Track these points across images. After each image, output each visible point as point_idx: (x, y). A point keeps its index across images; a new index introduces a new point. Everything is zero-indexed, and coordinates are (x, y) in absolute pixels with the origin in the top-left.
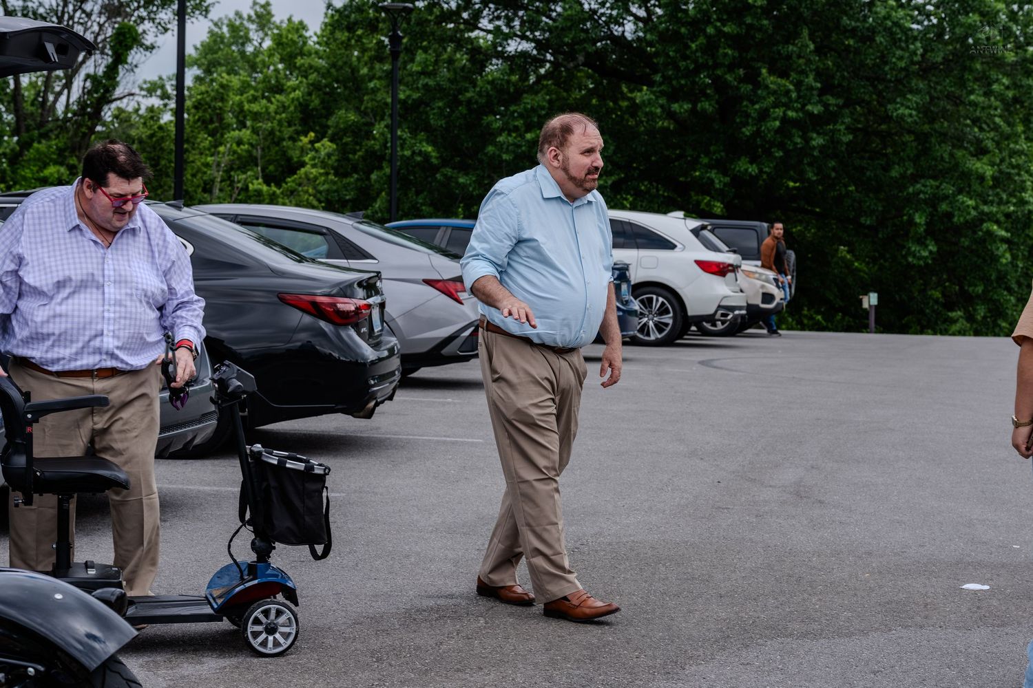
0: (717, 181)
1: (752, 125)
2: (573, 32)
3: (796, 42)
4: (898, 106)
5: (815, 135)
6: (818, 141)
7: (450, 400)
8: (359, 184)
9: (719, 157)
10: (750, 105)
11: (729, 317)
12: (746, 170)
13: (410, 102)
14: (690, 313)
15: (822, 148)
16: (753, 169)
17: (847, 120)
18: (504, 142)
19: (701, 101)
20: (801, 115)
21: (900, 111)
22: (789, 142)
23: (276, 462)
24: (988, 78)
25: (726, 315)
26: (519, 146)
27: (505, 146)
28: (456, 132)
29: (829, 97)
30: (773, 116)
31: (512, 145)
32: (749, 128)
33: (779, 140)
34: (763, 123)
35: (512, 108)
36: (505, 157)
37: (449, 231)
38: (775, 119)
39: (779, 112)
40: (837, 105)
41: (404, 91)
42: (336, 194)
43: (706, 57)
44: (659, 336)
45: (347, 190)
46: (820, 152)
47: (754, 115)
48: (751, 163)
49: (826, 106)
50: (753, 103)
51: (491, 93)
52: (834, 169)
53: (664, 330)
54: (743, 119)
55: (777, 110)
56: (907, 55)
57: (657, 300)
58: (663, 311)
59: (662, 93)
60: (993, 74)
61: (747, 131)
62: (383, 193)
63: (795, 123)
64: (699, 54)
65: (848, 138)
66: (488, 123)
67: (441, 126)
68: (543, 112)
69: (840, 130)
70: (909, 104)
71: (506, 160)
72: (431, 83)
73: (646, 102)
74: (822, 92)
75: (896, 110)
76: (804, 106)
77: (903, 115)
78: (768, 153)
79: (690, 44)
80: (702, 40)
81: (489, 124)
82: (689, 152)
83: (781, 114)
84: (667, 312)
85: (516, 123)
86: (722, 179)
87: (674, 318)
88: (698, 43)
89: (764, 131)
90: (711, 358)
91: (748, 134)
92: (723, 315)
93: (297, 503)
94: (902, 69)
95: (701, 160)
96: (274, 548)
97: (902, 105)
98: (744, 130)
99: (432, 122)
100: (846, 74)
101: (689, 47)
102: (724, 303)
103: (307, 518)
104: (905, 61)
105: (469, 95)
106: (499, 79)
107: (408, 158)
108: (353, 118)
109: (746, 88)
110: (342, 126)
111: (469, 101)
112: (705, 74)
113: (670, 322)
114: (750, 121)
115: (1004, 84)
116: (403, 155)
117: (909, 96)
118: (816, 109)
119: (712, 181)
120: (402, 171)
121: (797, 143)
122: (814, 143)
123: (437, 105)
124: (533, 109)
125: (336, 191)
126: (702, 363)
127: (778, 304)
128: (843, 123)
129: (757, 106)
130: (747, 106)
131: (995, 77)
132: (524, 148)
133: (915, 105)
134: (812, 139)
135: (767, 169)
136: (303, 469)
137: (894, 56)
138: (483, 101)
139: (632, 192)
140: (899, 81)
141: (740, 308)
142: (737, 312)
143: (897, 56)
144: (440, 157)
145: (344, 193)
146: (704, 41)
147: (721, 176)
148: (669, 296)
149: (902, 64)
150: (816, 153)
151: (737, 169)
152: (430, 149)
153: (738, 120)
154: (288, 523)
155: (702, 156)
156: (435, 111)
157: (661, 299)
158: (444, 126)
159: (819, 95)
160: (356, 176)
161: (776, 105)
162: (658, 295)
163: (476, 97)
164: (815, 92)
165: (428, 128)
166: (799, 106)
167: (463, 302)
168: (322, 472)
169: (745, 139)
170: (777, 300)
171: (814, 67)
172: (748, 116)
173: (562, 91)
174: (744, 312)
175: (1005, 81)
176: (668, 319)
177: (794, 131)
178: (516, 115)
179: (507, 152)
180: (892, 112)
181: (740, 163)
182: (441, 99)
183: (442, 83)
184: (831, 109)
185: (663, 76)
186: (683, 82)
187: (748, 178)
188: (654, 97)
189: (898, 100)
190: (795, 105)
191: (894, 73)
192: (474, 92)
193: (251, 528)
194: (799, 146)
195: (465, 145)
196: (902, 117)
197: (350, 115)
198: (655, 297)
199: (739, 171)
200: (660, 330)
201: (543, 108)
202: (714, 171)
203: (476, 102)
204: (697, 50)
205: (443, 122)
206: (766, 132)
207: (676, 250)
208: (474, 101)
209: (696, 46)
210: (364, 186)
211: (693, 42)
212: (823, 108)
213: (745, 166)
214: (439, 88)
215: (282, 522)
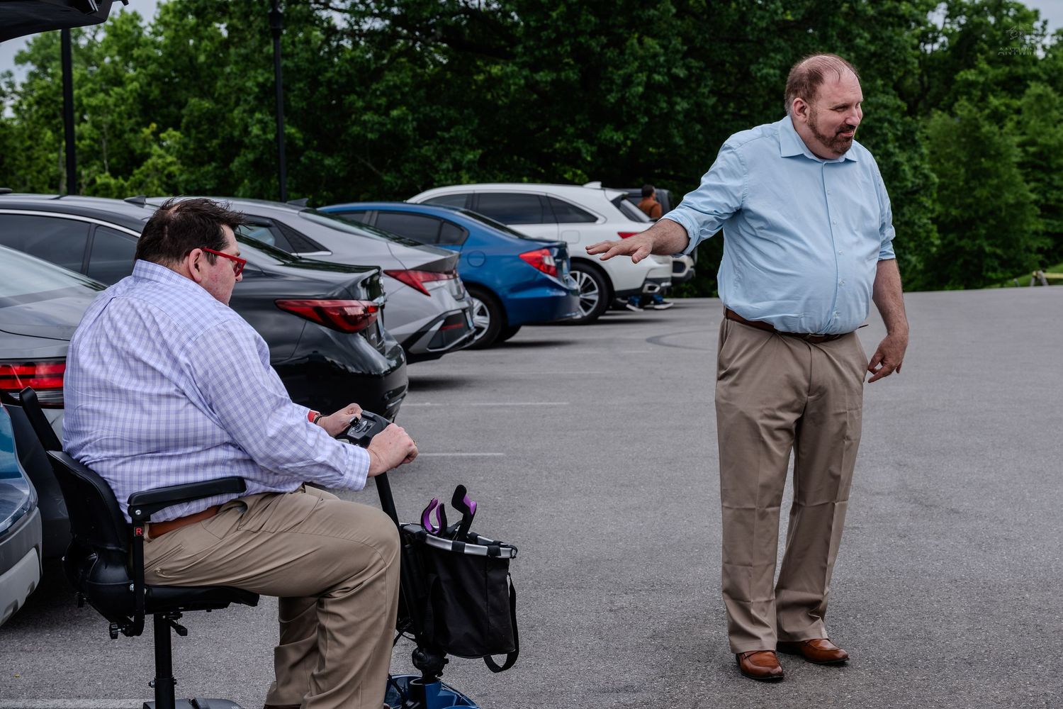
0: (584, 150)
1: (617, 92)
2: (431, 6)
3: (658, 6)
4: (762, 66)
5: (679, 100)
6: (682, 105)
7: (428, 404)
8: (218, 172)
9: (584, 126)
10: (615, 71)
11: (657, 289)
12: (612, 138)
13: (269, 85)
14: (618, 287)
15: (687, 113)
16: (618, 137)
17: (710, 83)
18: (369, 121)
19: (565, 70)
20: (666, 78)
21: (765, 71)
22: (655, 108)
23: (449, 548)
24: (849, 32)
25: (653, 288)
26: (383, 125)
27: (370, 125)
28: (318, 113)
29: (692, 60)
30: (636, 81)
31: (377, 123)
32: (613, 95)
33: (645, 105)
34: (627, 90)
35: (374, 86)
36: (370, 136)
37: (375, 215)
38: (639, 84)
39: (643, 77)
40: (697, 68)
41: (262, 74)
42: (195, 184)
43: (567, 25)
44: (585, 314)
45: (206, 180)
46: (685, 117)
47: (619, 81)
48: (616, 130)
49: (689, 68)
50: (618, 68)
51: (351, 71)
52: (700, 132)
53: (590, 307)
54: (608, 86)
55: (640, 75)
56: (768, 15)
57: (581, 277)
58: (587, 287)
59: (523, 66)
60: (855, 30)
61: (612, 98)
62: (246, 181)
63: (660, 88)
64: (560, 23)
65: (712, 101)
66: (350, 103)
67: (302, 108)
68: (407, 89)
69: (704, 94)
70: (773, 62)
71: (371, 139)
72: (290, 64)
73: (510, 74)
74: (685, 55)
75: (759, 70)
76: (669, 69)
77: (768, 74)
78: (633, 119)
79: (551, 13)
80: (562, 8)
81: (352, 104)
82: (554, 123)
83: (645, 79)
84: (592, 288)
85: (380, 102)
86: (589, 148)
87: (600, 294)
88: (558, 11)
89: (628, 98)
90: (657, 335)
91: (612, 100)
92: (652, 288)
93: (479, 601)
94: (762, 30)
95: (567, 130)
96: (447, 661)
97: (765, 64)
98: (609, 97)
99: (293, 104)
100: (707, 36)
101: (550, 16)
102: (652, 275)
103: (492, 621)
104: (766, 21)
105: (329, 75)
106: (359, 57)
107: (270, 142)
108: (207, 105)
109: (611, 53)
110: (196, 114)
111: (329, 82)
112: (567, 42)
113: (596, 298)
114: (614, 87)
115: (865, 38)
116: (267, 139)
117: (772, 55)
118: (681, 73)
119: (578, 151)
120: (265, 156)
121: (662, 109)
122: (678, 108)
123: (297, 86)
124: (395, 87)
125: (194, 181)
126: (649, 340)
127: (689, 272)
128: (706, 86)
129: (621, 72)
130: (612, 73)
131: (857, 32)
132: (389, 126)
133: (778, 63)
134: (676, 103)
135: (633, 136)
136: (485, 553)
137: (754, 17)
138: (343, 80)
139: (498, 166)
140: (760, 42)
141: (665, 280)
142: (663, 284)
143: (758, 16)
144: (304, 140)
145: (204, 182)
146: (565, 9)
147: (587, 145)
148: (594, 271)
149: (763, 24)
150: (681, 117)
151: (603, 137)
152: (293, 130)
153: (603, 88)
154: (468, 629)
155: (568, 125)
156: (296, 93)
157: (585, 275)
158: (305, 107)
159: (682, 59)
160: (214, 164)
161: (640, 70)
162: (582, 271)
163: (336, 77)
164: (679, 56)
165: (288, 111)
166: (665, 70)
167: (430, 293)
168: (507, 555)
169: (609, 106)
170: (688, 268)
171: (676, 32)
172: (612, 82)
173: (416, 67)
174: (668, 284)
175: (866, 35)
176: (593, 296)
177: (659, 96)
178: (378, 93)
179: (372, 131)
180: (756, 73)
181: (605, 131)
182: (300, 81)
183: (300, 64)
184: (694, 71)
185: (525, 47)
186: (545, 52)
187: (614, 146)
188: (516, 68)
189: (761, 60)
190: (661, 69)
191: (756, 33)
192: (334, 72)
193: (413, 637)
194: (665, 111)
195: (328, 126)
196: (765, 78)
197: (203, 102)
198: (578, 273)
199: (605, 140)
200: (586, 308)
201: (406, 85)
202: (581, 141)
203: (337, 82)
204: (557, 19)
205: (304, 104)
206: (631, 97)
207: (598, 222)
208: (334, 81)
209: (557, 14)
210: (223, 174)
211: (553, 10)
212: (686, 72)
213: (610, 134)
214: (299, 69)
215: (459, 627)
